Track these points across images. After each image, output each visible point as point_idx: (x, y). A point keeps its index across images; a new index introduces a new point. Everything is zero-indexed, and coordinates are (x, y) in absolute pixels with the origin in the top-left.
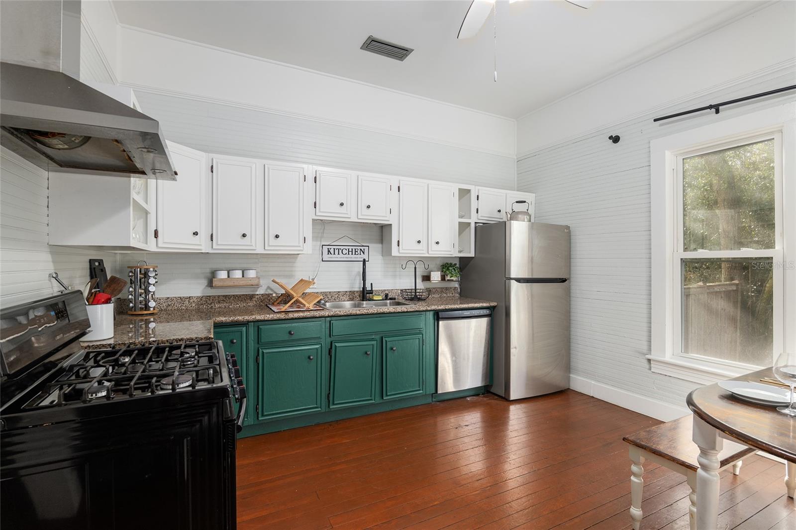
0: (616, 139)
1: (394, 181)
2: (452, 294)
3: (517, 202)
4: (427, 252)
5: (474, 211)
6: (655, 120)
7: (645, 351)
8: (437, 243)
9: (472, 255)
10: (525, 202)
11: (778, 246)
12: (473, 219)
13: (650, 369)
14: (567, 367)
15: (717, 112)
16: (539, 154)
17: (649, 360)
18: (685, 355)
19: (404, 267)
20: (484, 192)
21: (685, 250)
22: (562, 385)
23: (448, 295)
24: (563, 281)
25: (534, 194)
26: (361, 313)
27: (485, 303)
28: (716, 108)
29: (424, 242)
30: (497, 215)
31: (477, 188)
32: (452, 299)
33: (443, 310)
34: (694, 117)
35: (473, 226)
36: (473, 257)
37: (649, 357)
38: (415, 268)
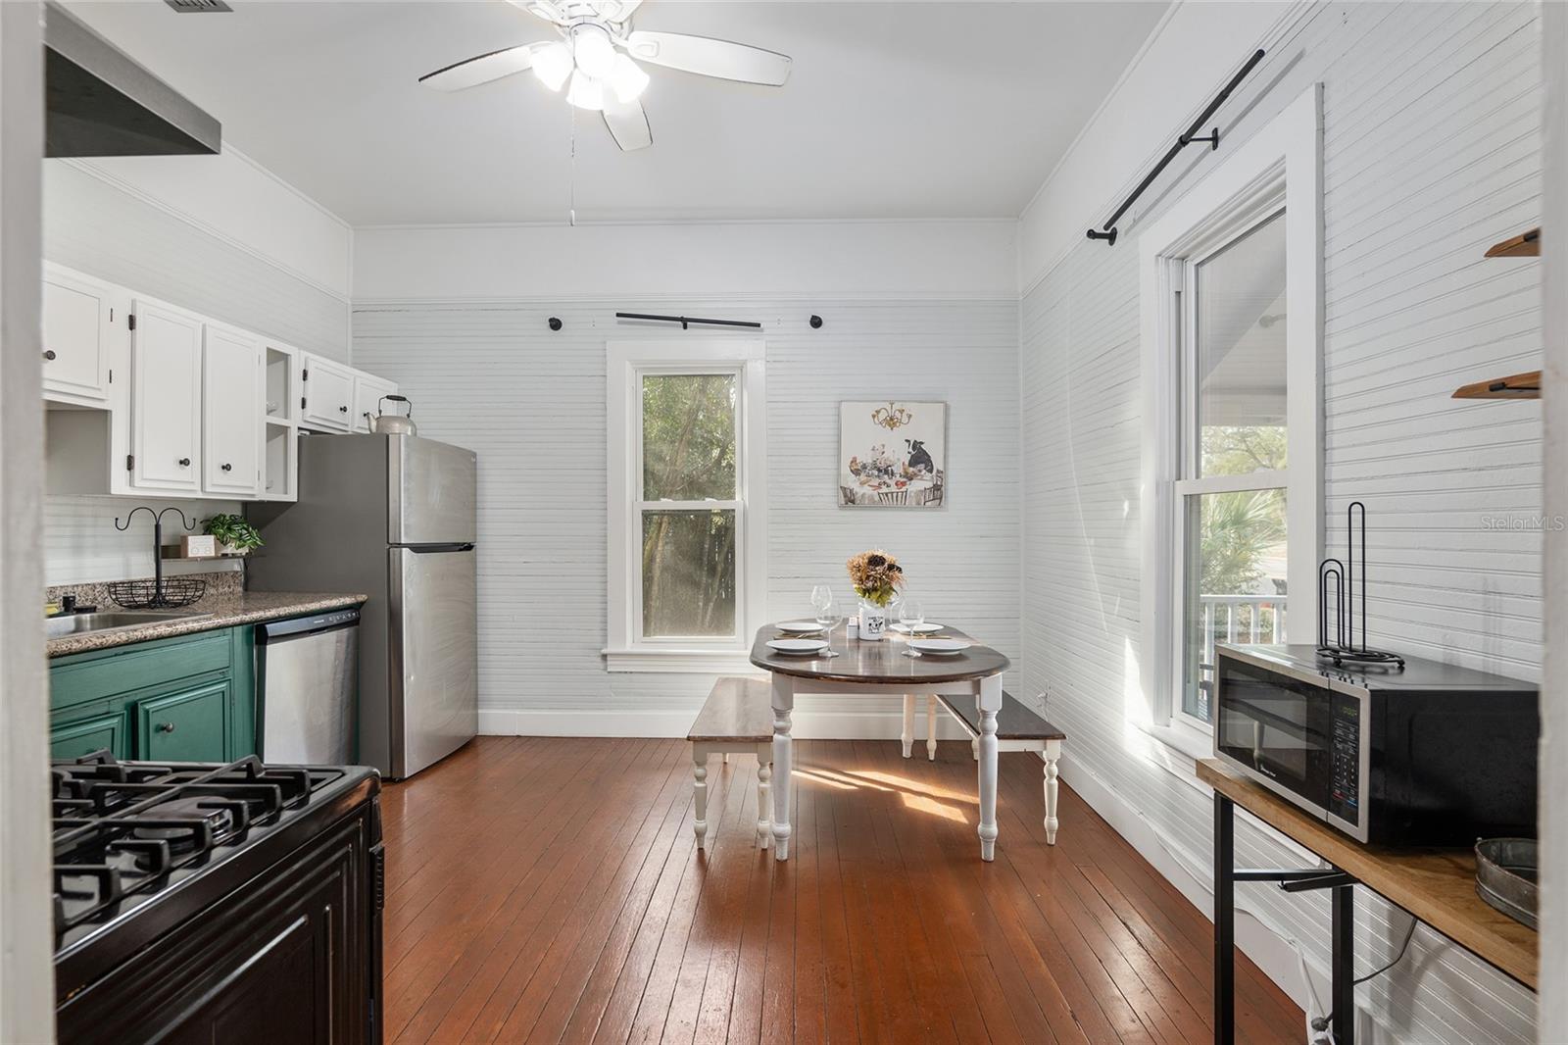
0: (555, 324)
1: (122, 300)
2: (229, 587)
3: (388, 397)
4: (200, 489)
5: (296, 403)
6: (618, 315)
7: (598, 645)
8: (227, 467)
9: (292, 496)
10: (404, 399)
11: (738, 497)
12: (295, 421)
13: (605, 669)
14: (472, 699)
15: (685, 327)
16: (407, 311)
17: (604, 657)
18: (647, 639)
19: (122, 524)
20: (317, 364)
21: (646, 497)
22: (467, 732)
23: (221, 590)
24: (469, 547)
25: (397, 385)
26: (85, 647)
27: (336, 597)
28: (685, 322)
29: (195, 462)
30: (339, 417)
31: (305, 354)
32: (229, 599)
33: (276, 618)
34: (660, 325)
35: (294, 435)
36: (294, 503)
37: (604, 651)
38: (157, 527)
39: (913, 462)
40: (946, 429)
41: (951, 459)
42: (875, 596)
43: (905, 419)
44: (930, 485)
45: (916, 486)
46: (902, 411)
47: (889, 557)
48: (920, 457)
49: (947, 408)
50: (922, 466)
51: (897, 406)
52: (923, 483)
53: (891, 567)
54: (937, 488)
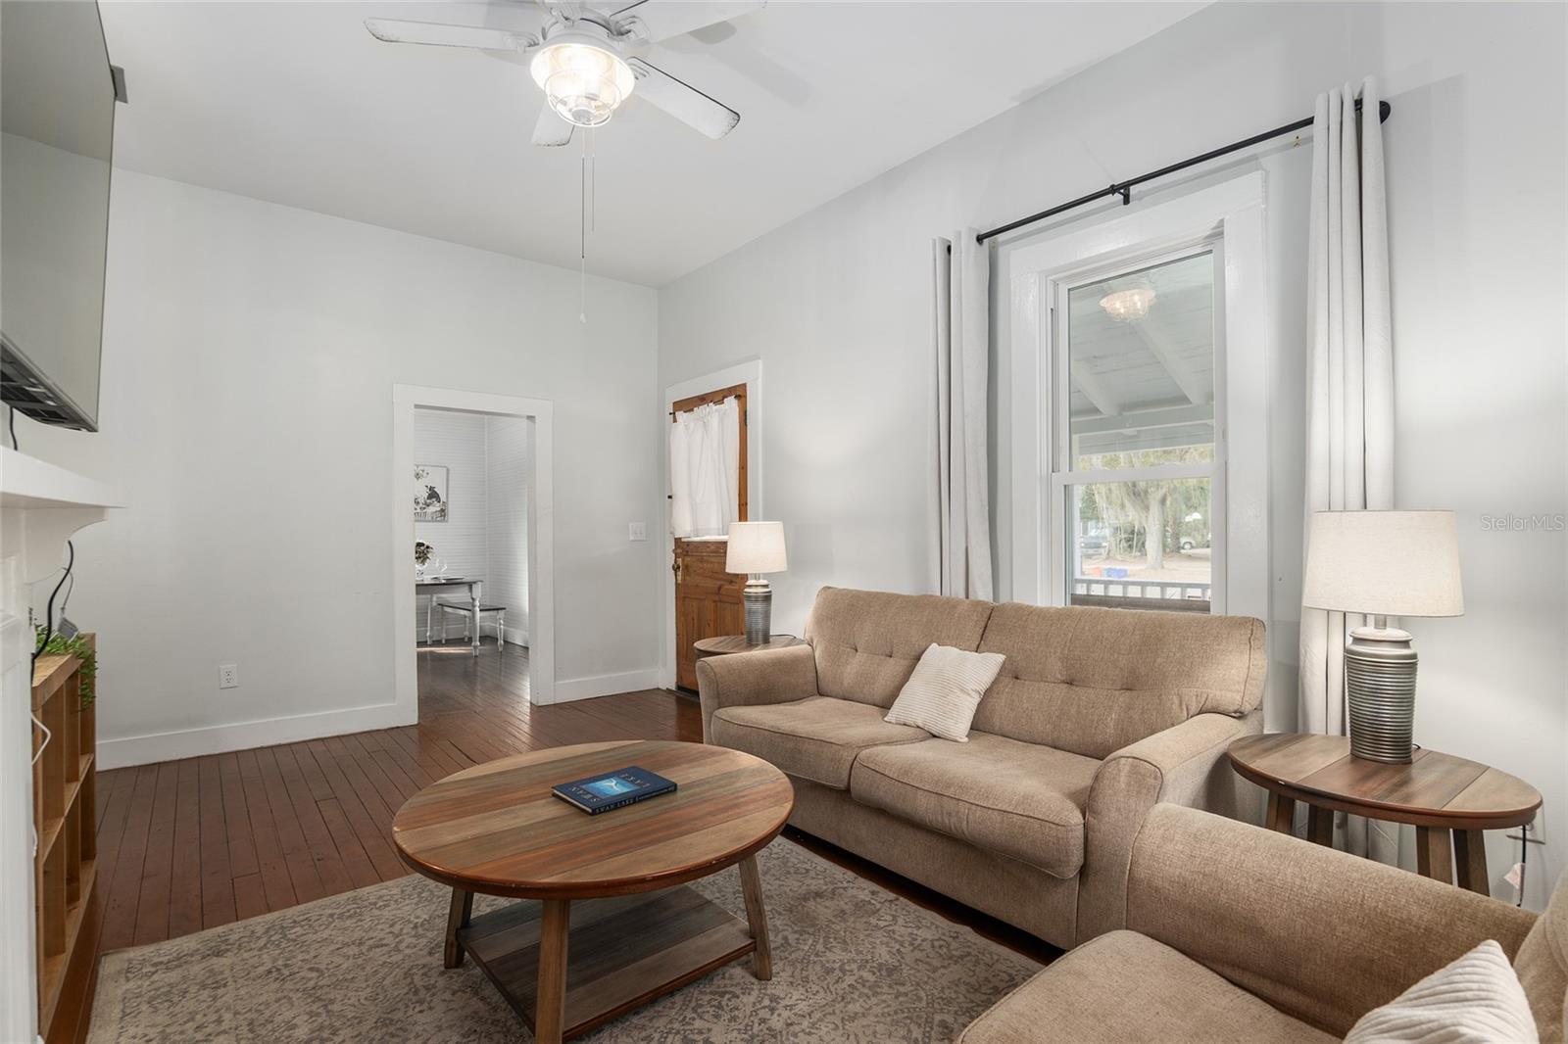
39: (430, 497)
40: (448, 480)
41: (450, 496)
42: (420, 561)
43: (425, 475)
44: (439, 509)
45: (431, 510)
46: (423, 471)
47: (426, 543)
48: (433, 495)
49: (448, 470)
50: (434, 500)
51: (420, 468)
52: (435, 507)
53: (428, 547)
54: (442, 510)
